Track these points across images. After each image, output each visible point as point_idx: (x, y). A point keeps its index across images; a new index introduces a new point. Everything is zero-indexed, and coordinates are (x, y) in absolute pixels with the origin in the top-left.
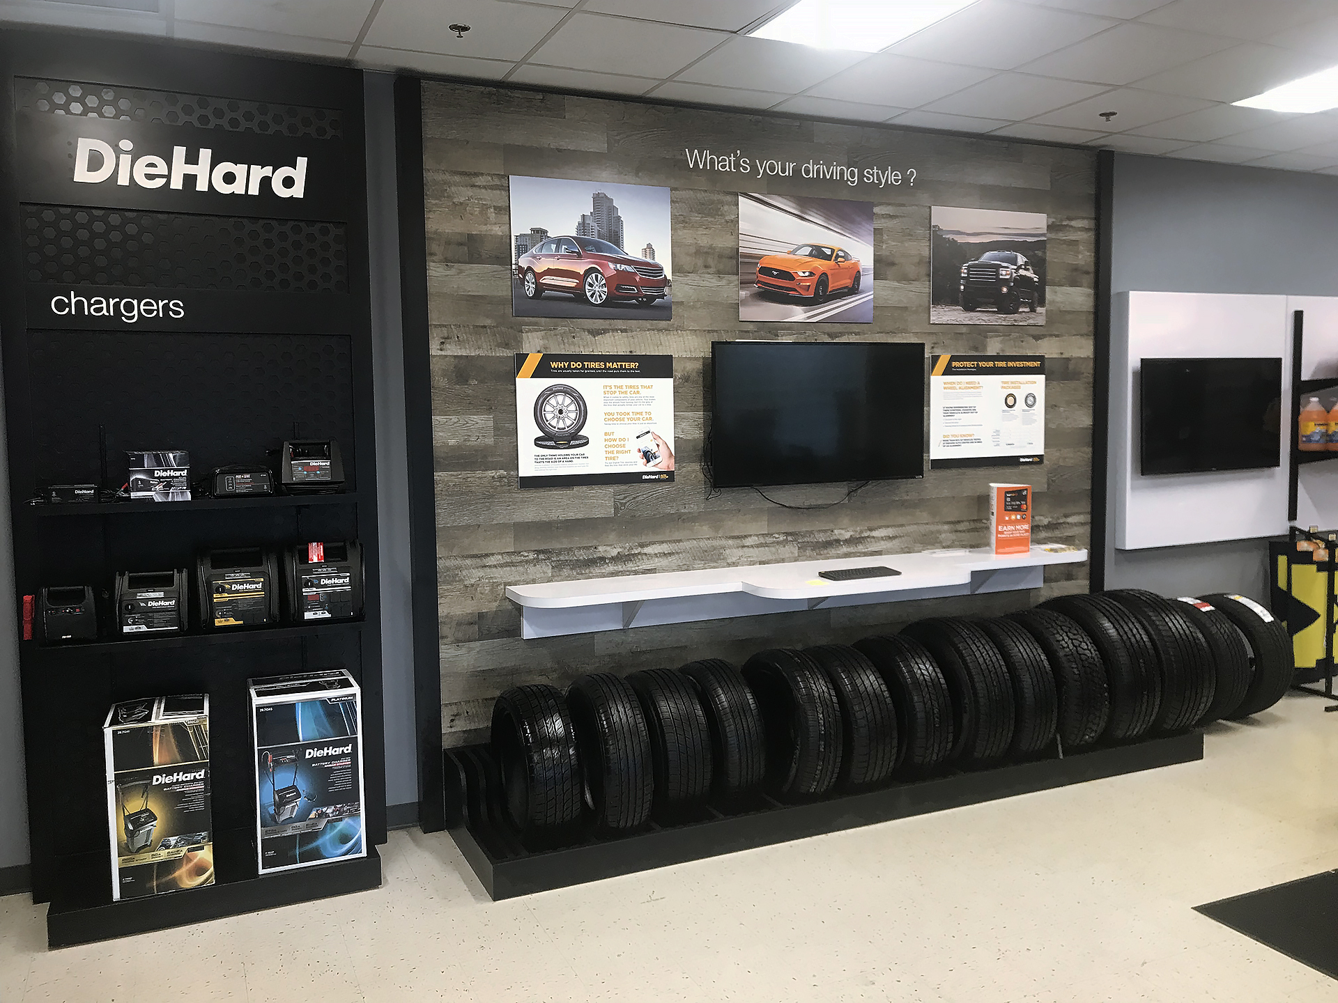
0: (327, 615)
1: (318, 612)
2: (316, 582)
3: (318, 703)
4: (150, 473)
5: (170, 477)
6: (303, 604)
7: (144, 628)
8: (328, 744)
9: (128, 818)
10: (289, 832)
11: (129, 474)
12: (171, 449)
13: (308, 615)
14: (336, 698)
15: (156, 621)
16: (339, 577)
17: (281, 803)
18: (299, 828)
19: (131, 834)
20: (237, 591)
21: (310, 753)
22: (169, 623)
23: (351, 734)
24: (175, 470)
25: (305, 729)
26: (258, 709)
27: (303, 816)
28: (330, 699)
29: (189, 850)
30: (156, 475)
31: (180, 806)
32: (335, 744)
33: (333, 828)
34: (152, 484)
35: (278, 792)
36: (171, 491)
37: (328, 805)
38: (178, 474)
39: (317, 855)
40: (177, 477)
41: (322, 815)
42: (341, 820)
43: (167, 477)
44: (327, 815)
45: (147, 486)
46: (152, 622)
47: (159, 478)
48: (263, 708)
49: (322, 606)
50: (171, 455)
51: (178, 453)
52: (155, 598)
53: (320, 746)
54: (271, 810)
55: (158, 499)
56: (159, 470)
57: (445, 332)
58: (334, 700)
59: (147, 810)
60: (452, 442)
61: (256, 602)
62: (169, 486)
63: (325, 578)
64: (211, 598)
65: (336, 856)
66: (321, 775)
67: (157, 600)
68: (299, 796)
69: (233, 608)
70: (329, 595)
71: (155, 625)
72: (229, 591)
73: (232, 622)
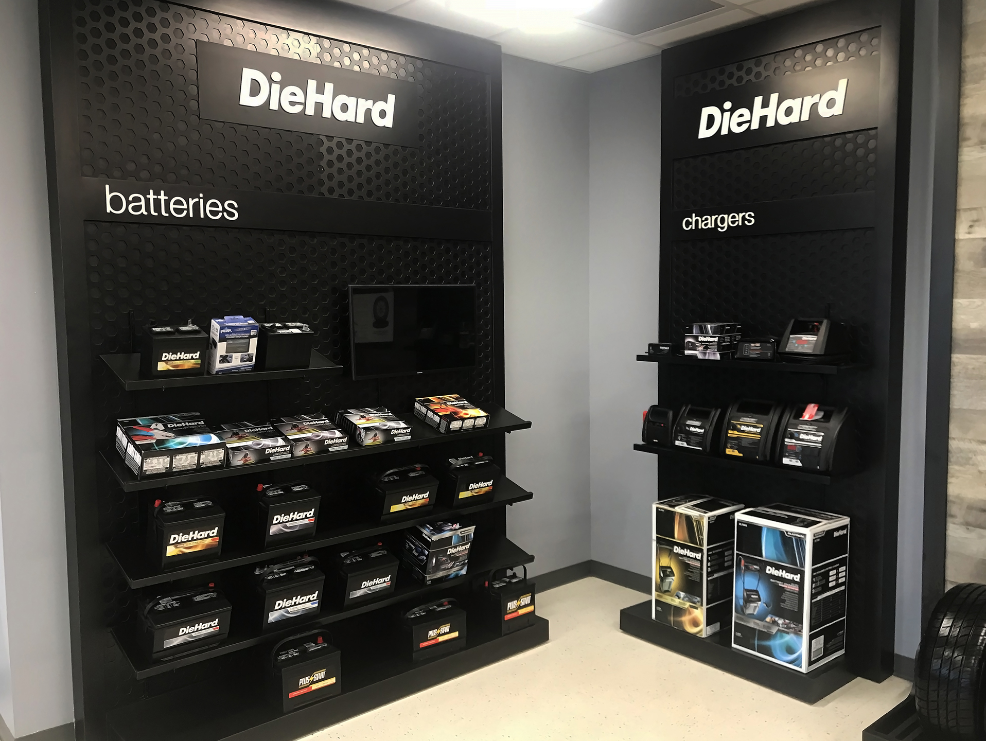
0: (799, 464)
1: (793, 460)
2: (796, 435)
3: (778, 533)
4: (696, 338)
5: (708, 342)
6: (784, 451)
7: (685, 445)
8: (783, 568)
9: (661, 567)
10: (751, 625)
11: (684, 337)
12: (710, 321)
13: (786, 461)
14: (792, 533)
15: (692, 441)
16: (815, 435)
17: (748, 600)
18: (758, 624)
19: (662, 579)
20: (743, 431)
21: (770, 570)
22: (699, 445)
23: (800, 566)
24: (711, 337)
25: (768, 549)
26: (738, 522)
27: (761, 618)
28: (787, 532)
29: (691, 606)
30: (700, 340)
31: (687, 573)
32: (789, 570)
33: (782, 637)
34: (697, 346)
35: (747, 590)
36: (708, 351)
37: (780, 617)
38: (712, 340)
39: (767, 651)
40: (712, 342)
41: (775, 623)
42: (788, 633)
43: (706, 342)
44: (778, 625)
45: (694, 348)
46: (690, 441)
47: (701, 342)
48: (742, 523)
49: (796, 456)
50: (709, 327)
51: (714, 325)
52: (695, 426)
53: (778, 567)
54: (741, 602)
55: (700, 356)
56: (701, 336)
57: (974, 215)
58: (790, 534)
59: (670, 568)
60: (974, 325)
61: (755, 443)
62: (706, 348)
63: (804, 433)
64: (727, 433)
65: (782, 660)
66: (777, 590)
67: (695, 427)
68: (759, 600)
69: (738, 443)
70: (803, 447)
71: (691, 444)
72: (739, 431)
73: (736, 453)
